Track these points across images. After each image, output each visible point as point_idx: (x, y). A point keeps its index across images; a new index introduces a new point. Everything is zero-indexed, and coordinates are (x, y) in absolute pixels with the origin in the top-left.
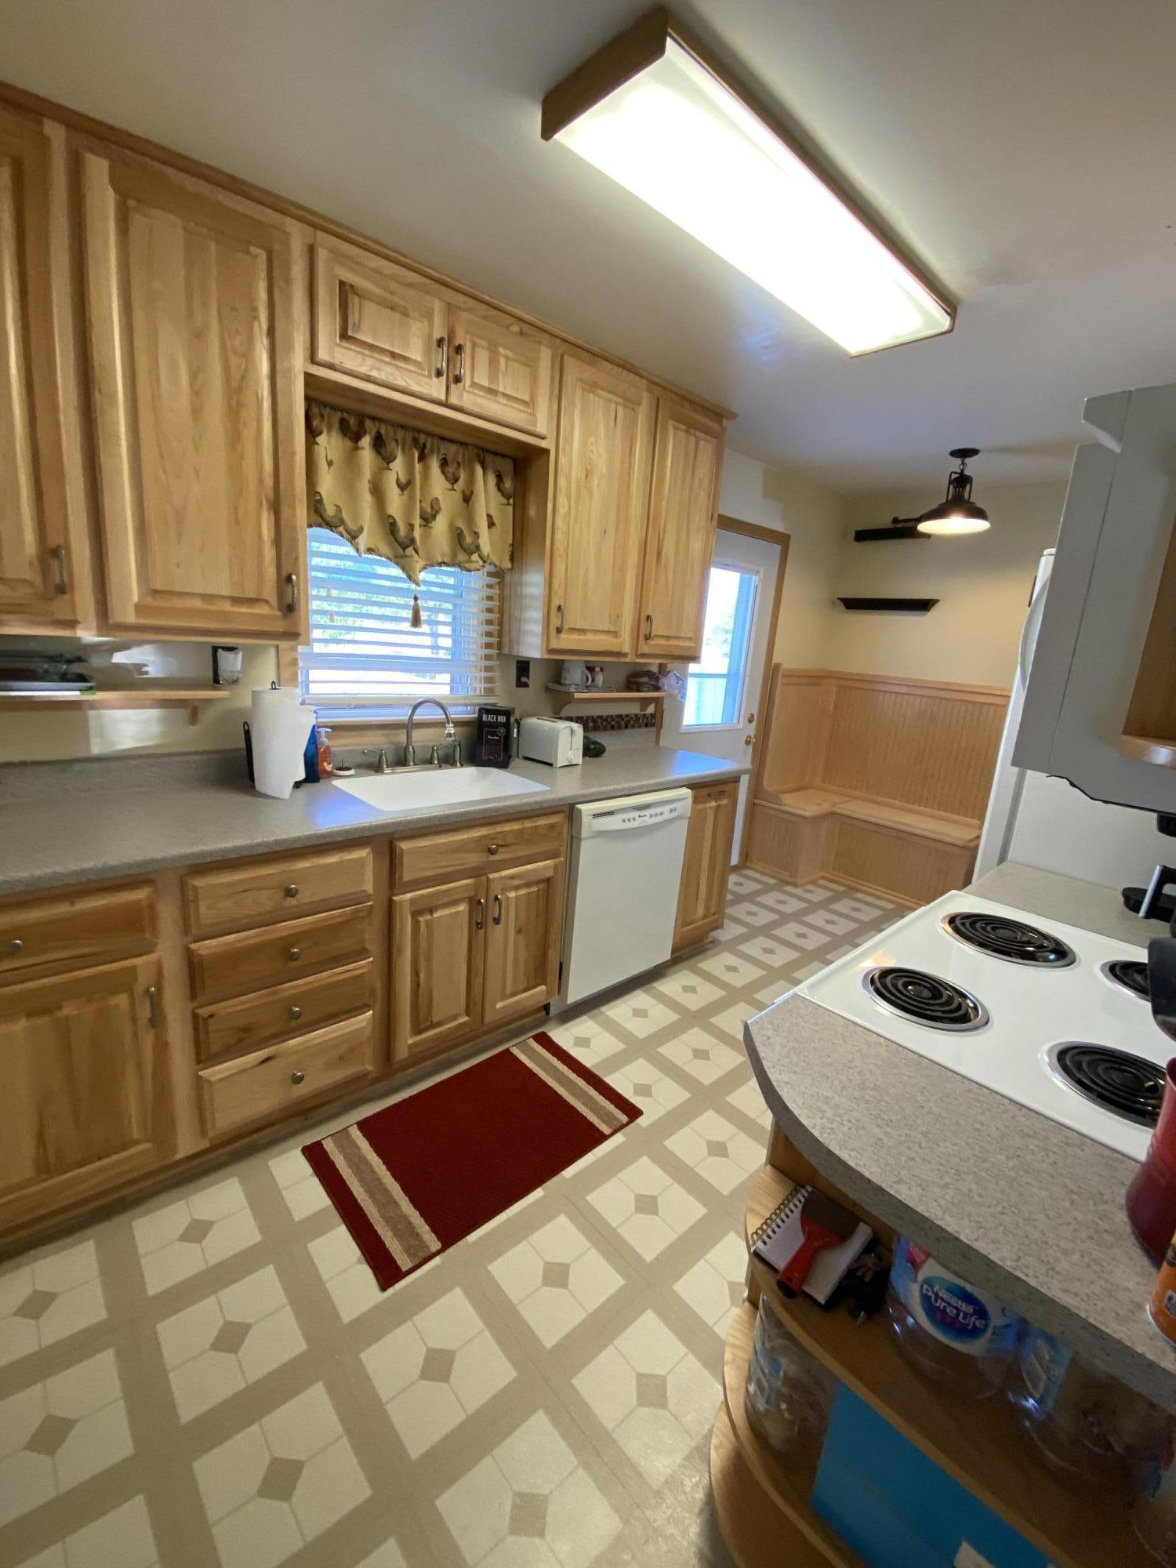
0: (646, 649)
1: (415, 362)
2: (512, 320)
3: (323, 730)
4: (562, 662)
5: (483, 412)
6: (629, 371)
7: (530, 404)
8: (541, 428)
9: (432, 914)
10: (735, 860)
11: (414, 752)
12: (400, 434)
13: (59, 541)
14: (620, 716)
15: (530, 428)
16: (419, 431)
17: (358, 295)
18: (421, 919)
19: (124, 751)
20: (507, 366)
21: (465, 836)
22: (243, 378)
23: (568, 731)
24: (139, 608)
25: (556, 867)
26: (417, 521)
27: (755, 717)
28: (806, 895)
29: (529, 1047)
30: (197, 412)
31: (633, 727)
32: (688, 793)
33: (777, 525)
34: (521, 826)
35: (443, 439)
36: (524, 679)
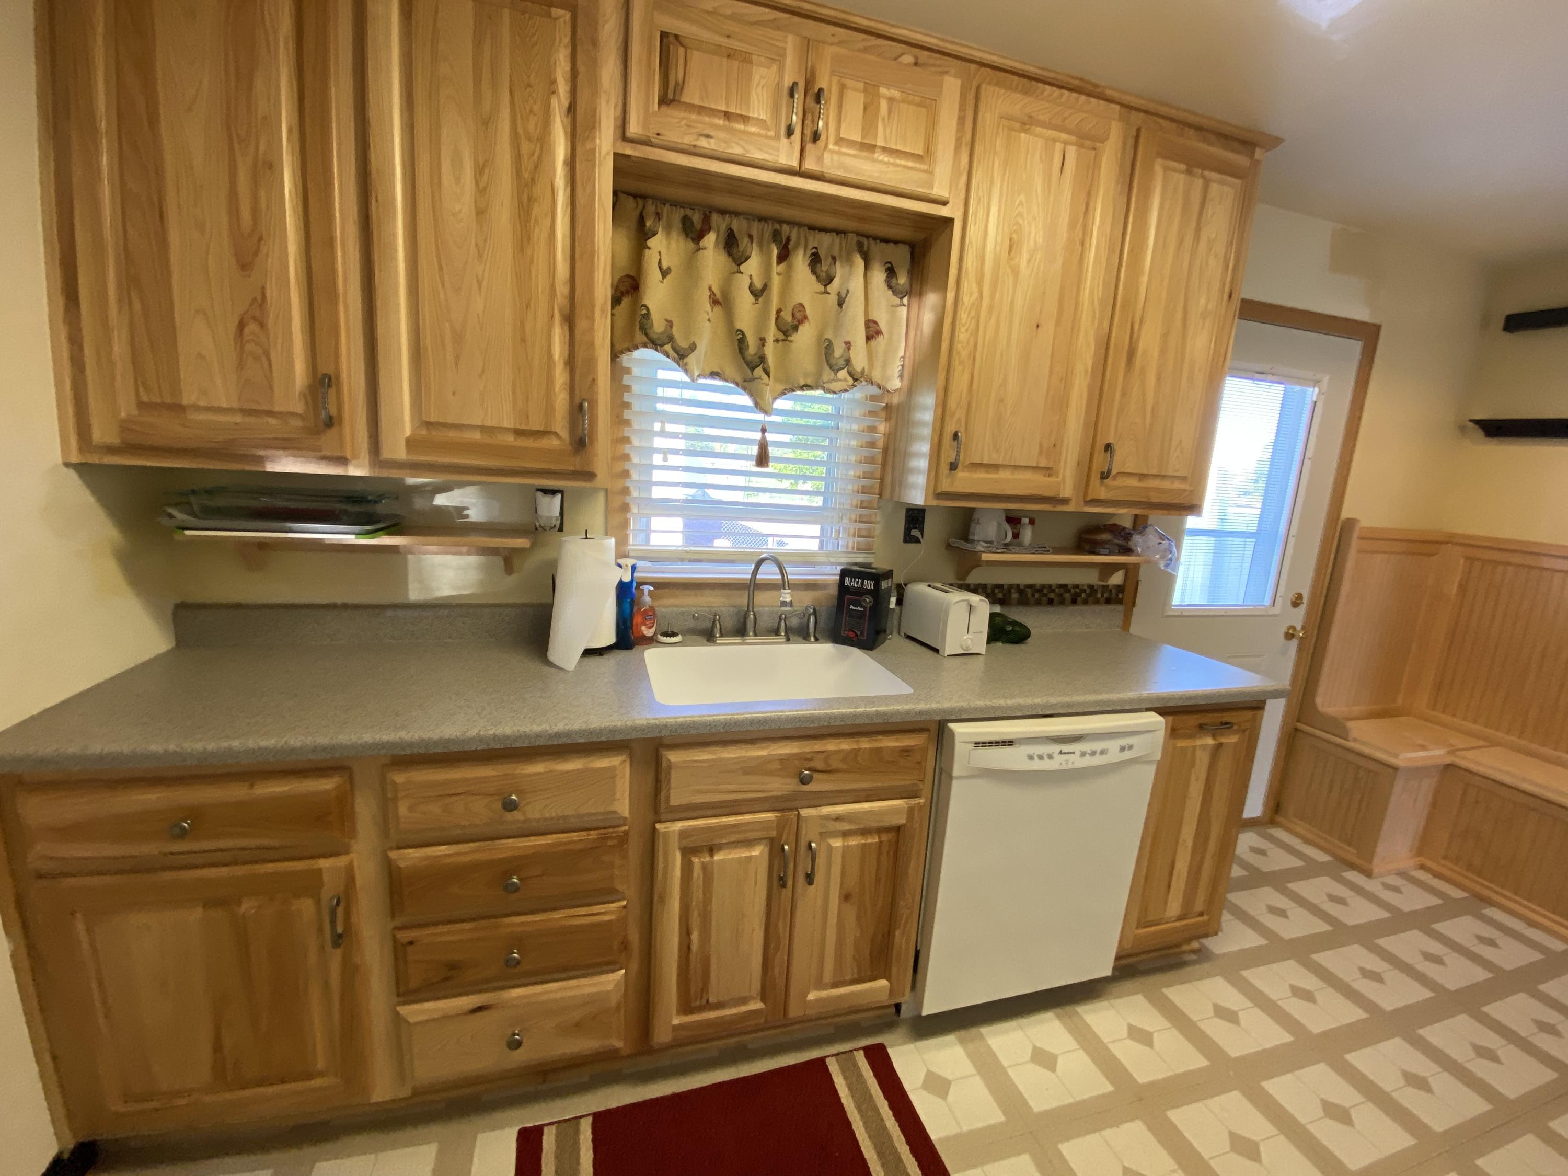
0: (1103, 494)
1: (761, 123)
2: (901, 47)
3: (646, 588)
4: (973, 510)
5: (852, 176)
6: (1089, 95)
7: (926, 156)
8: (939, 191)
9: (712, 856)
10: (1254, 806)
11: (755, 622)
12: (755, 228)
13: (330, 371)
14: (1064, 587)
15: (921, 190)
16: (781, 222)
17: (682, 45)
18: (696, 860)
19: (443, 598)
20: (890, 111)
21: (764, 753)
22: (536, 167)
23: (964, 608)
24: (411, 443)
25: (911, 811)
26: (772, 333)
27: (1305, 600)
28: (1388, 896)
29: (855, 1065)
30: (481, 212)
31: (1085, 602)
32: (1156, 723)
33: (1360, 313)
34: (855, 746)
35: (812, 228)
36: (915, 533)
